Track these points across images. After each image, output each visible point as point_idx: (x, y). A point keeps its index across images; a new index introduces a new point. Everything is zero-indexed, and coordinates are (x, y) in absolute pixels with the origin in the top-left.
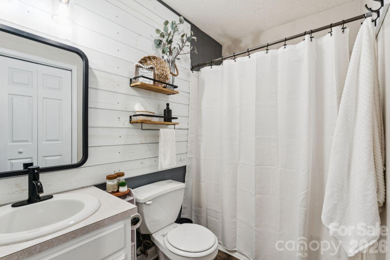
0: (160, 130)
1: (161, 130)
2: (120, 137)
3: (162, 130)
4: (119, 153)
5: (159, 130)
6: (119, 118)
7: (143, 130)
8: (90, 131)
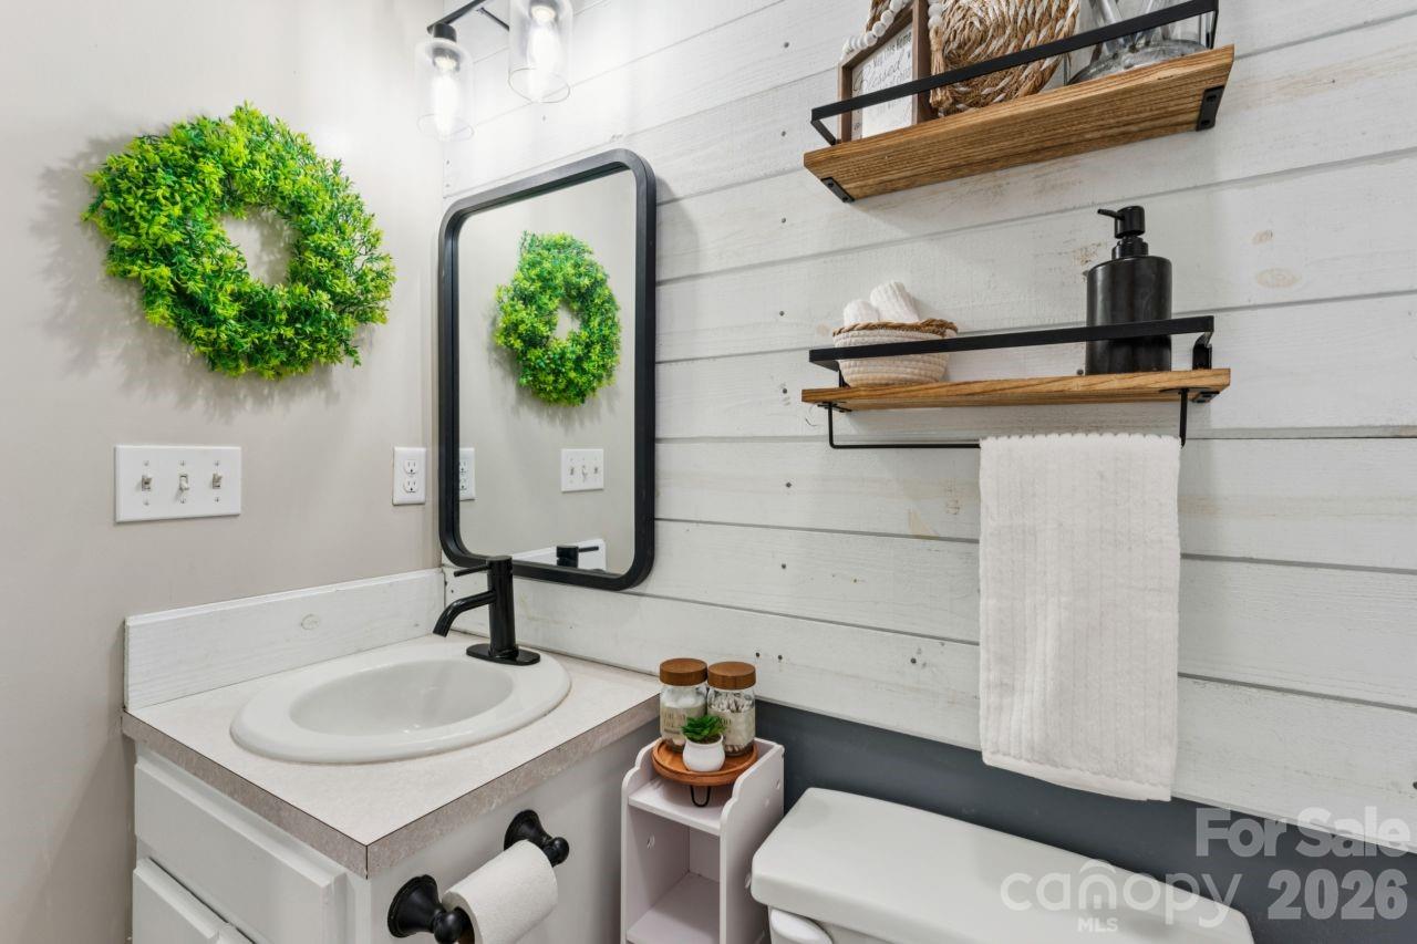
0: (983, 444)
1: (989, 445)
2: (788, 485)
3: (993, 448)
4: (784, 567)
5: (977, 446)
6: (785, 391)
7: (835, 450)
8: (667, 457)
